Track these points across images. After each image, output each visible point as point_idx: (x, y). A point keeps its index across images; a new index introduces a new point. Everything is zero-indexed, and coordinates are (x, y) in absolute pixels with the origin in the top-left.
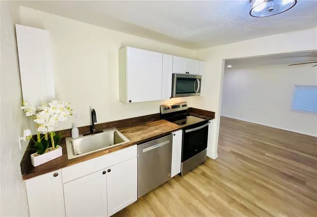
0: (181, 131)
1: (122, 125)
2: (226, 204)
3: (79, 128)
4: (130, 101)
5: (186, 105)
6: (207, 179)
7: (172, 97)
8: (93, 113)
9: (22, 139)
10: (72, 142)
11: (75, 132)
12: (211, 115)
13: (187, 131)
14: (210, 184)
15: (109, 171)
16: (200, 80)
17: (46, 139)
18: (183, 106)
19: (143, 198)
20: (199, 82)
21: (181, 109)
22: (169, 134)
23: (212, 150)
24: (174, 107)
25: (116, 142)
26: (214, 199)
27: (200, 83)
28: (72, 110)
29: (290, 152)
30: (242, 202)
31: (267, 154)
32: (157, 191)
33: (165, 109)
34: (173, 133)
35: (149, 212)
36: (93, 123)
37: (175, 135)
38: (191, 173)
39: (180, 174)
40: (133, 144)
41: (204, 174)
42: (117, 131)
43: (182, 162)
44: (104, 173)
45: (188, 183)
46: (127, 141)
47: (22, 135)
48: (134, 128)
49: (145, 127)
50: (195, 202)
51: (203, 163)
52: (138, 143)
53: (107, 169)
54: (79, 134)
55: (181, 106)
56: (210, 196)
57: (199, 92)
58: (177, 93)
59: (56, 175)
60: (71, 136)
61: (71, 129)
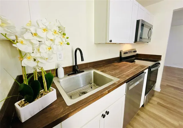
4: (111, 41)
11: (61, 72)
13: (152, 69)
15: (107, 113)
17: (36, 78)
18: (134, 52)
28: (67, 38)
33: (125, 53)
39: (143, 106)
42: (96, 71)
43: (145, 95)
44: (104, 116)
52: (127, 81)
53: (105, 111)
54: (65, 74)
58: (140, 38)
60: (58, 76)
61: (57, 69)
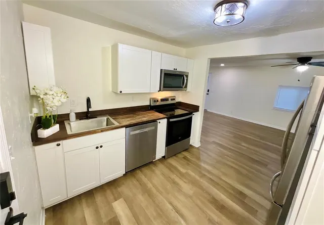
0: (166, 120)
1: (114, 113)
2: (197, 177)
3: (76, 114)
4: (121, 92)
5: (174, 99)
6: (186, 162)
7: (160, 90)
8: (88, 100)
9: (31, 115)
10: (70, 124)
11: (73, 117)
12: (196, 109)
13: (171, 120)
14: (188, 164)
15: (101, 147)
16: (187, 76)
18: (172, 100)
19: (130, 172)
20: (185, 78)
21: (170, 102)
22: (155, 121)
23: (195, 139)
24: (162, 100)
25: (108, 124)
26: (190, 175)
27: (187, 80)
29: (264, 144)
30: (211, 177)
31: (243, 144)
32: (143, 169)
33: (155, 101)
34: (158, 121)
35: (135, 182)
36: (88, 109)
37: (160, 122)
38: (174, 157)
39: (164, 157)
40: (122, 127)
41: (185, 158)
42: (110, 118)
43: (166, 146)
44: (97, 148)
45: (171, 164)
46: (116, 124)
47: (31, 112)
48: (124, 116)
49: (135, 116)
50: (174, 177)
51: (186, 150)
52: (126, 127)
53: (100, 145)
54: (76, 119)
55: (170, 100)
56: (187, 173)
57: (186, 87)
58: (164, 87)
59: (58, 145)
60: (69, 120)
61: (69, 114)
